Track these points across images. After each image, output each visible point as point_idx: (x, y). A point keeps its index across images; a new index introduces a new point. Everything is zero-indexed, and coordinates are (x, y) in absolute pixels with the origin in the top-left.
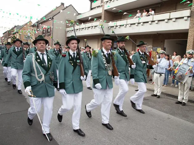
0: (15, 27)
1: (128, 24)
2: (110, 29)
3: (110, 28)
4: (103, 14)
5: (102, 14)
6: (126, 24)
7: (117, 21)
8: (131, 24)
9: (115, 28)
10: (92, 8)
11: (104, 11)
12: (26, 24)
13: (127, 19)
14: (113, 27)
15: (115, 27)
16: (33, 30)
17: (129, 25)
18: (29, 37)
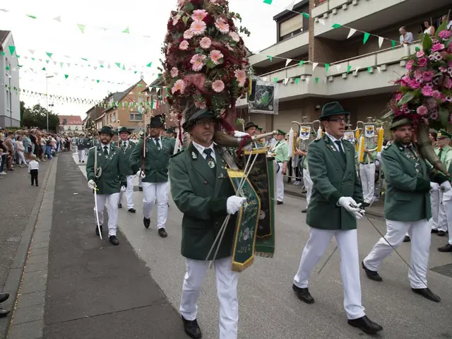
0: (111, 95)
1: (379, 66)
2: (332, 81)
3: (331, 79)
4: (312, 45)
5: (310, 46)
6: (374, 65)
7: (348, 61)
8: (389, 65)
9: (345, 79)
10: (282, 35)
11: (313, 38)
12: (133, 88)
13: (376, 54)
14: (341, 75)
15: (344, 76)
16: (150, 99)
17: (384, 67)
18: (140, 115)
